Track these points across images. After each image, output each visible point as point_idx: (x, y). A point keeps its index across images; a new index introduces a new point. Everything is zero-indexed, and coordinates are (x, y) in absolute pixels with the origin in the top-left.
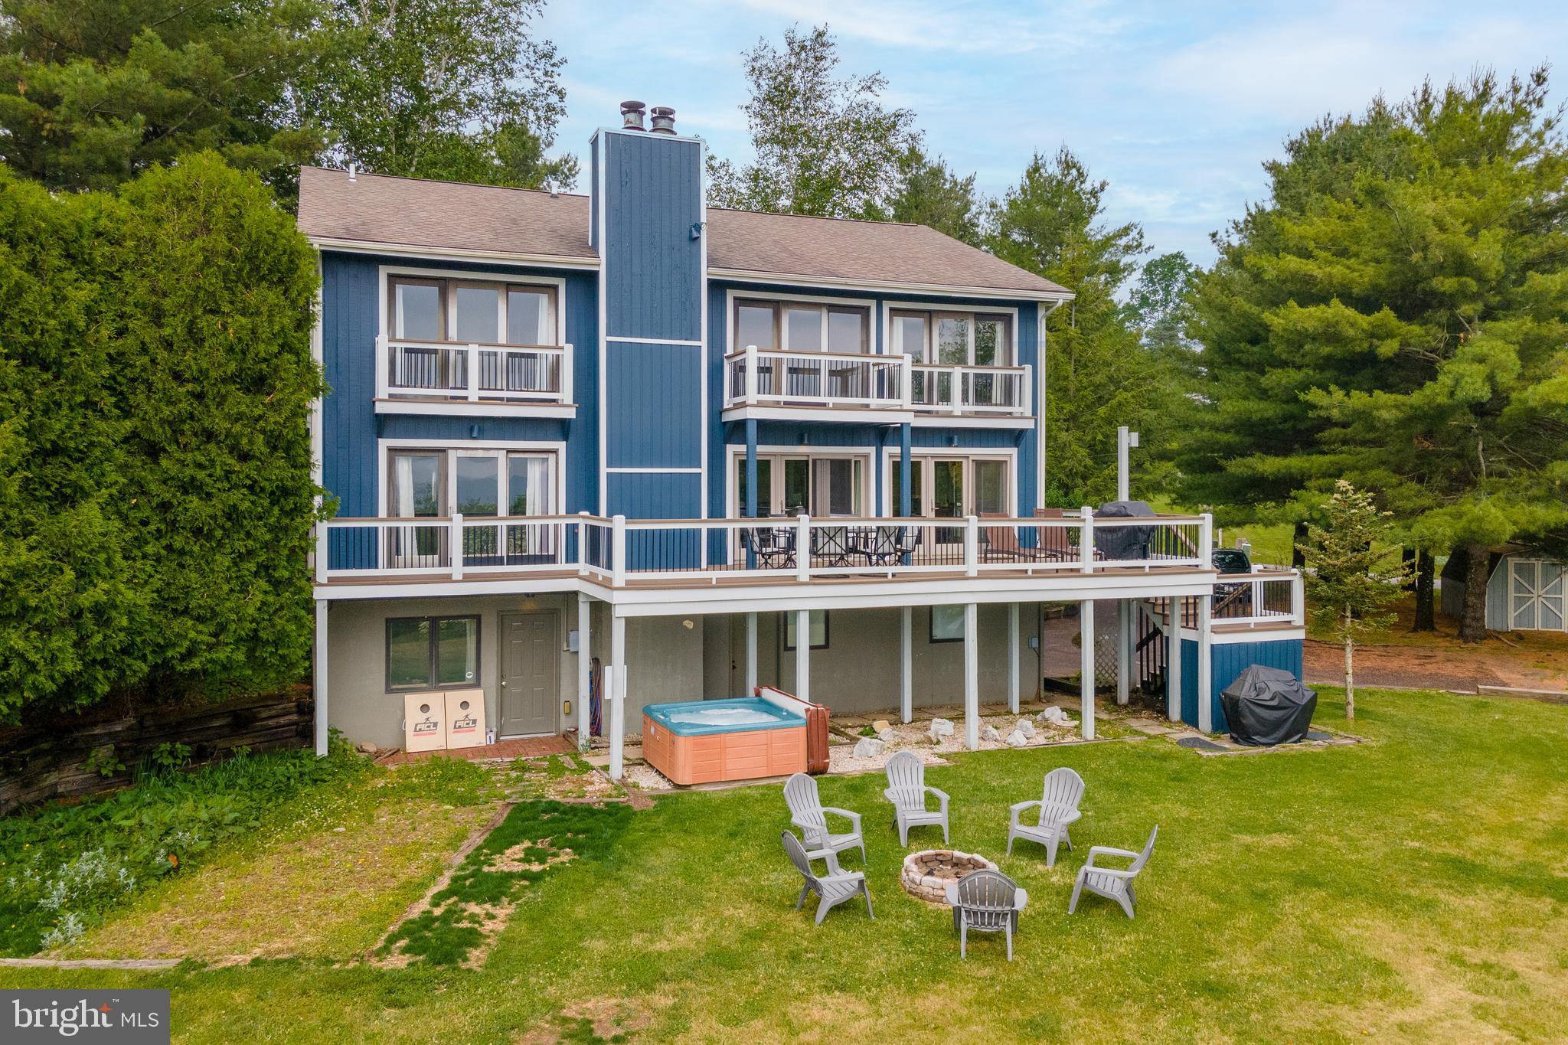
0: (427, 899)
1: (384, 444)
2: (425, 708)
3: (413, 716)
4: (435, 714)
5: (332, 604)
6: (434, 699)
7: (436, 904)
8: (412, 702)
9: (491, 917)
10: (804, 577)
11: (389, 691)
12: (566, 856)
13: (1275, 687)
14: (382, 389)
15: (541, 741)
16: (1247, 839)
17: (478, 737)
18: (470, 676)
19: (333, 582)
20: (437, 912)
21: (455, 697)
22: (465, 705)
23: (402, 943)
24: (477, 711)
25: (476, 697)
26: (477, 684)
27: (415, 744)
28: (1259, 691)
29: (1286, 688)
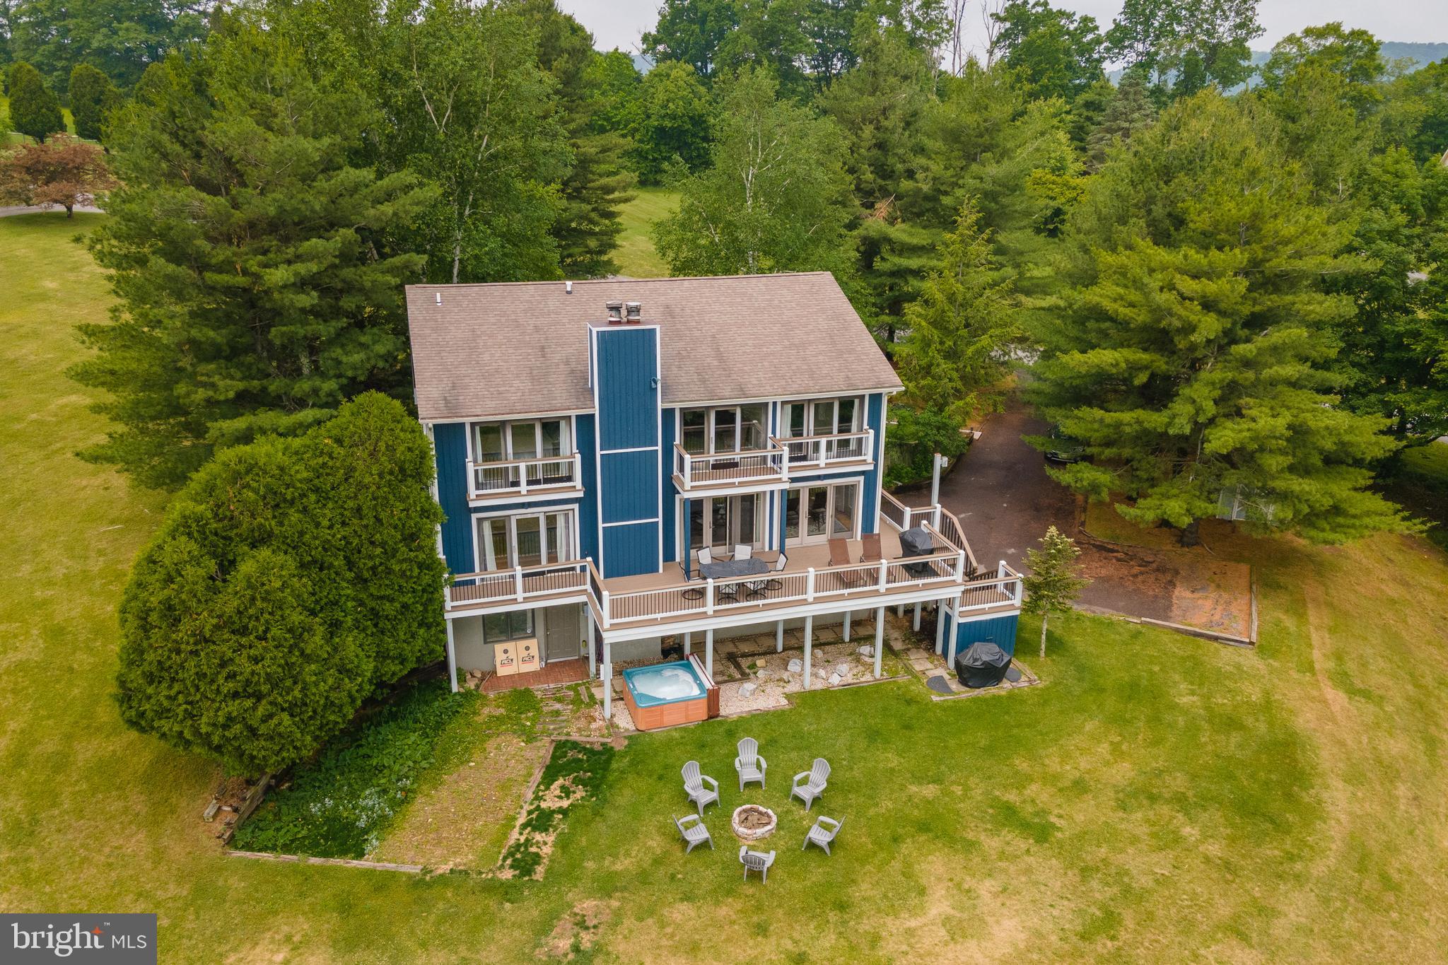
0: (517, 830)
1: (474, 517)
2: (506, 651)
3: (500, 656)
4: (512, 654)
5: (455, 621)
6: (510, 645)
7: (521, 834)
8: (499, 648)
9: (545, 843)
10: (710, 612)
11: (485, 642)
12: (580, 793)
13: (986, 658)
14: (472, 492)
15: (569, 662)
16: (913, 789)
17: (535, 666)
18: (529, 631)
19: (454, 609)
20: (522, 839)
21: (522, 644)
22: (527, 648)
23: (509, 861)
24: (534, 651)
25: (533, 643)
26: (533, 635)
27: (502, 671)
28: (976, 660)
29: (992, 658)
